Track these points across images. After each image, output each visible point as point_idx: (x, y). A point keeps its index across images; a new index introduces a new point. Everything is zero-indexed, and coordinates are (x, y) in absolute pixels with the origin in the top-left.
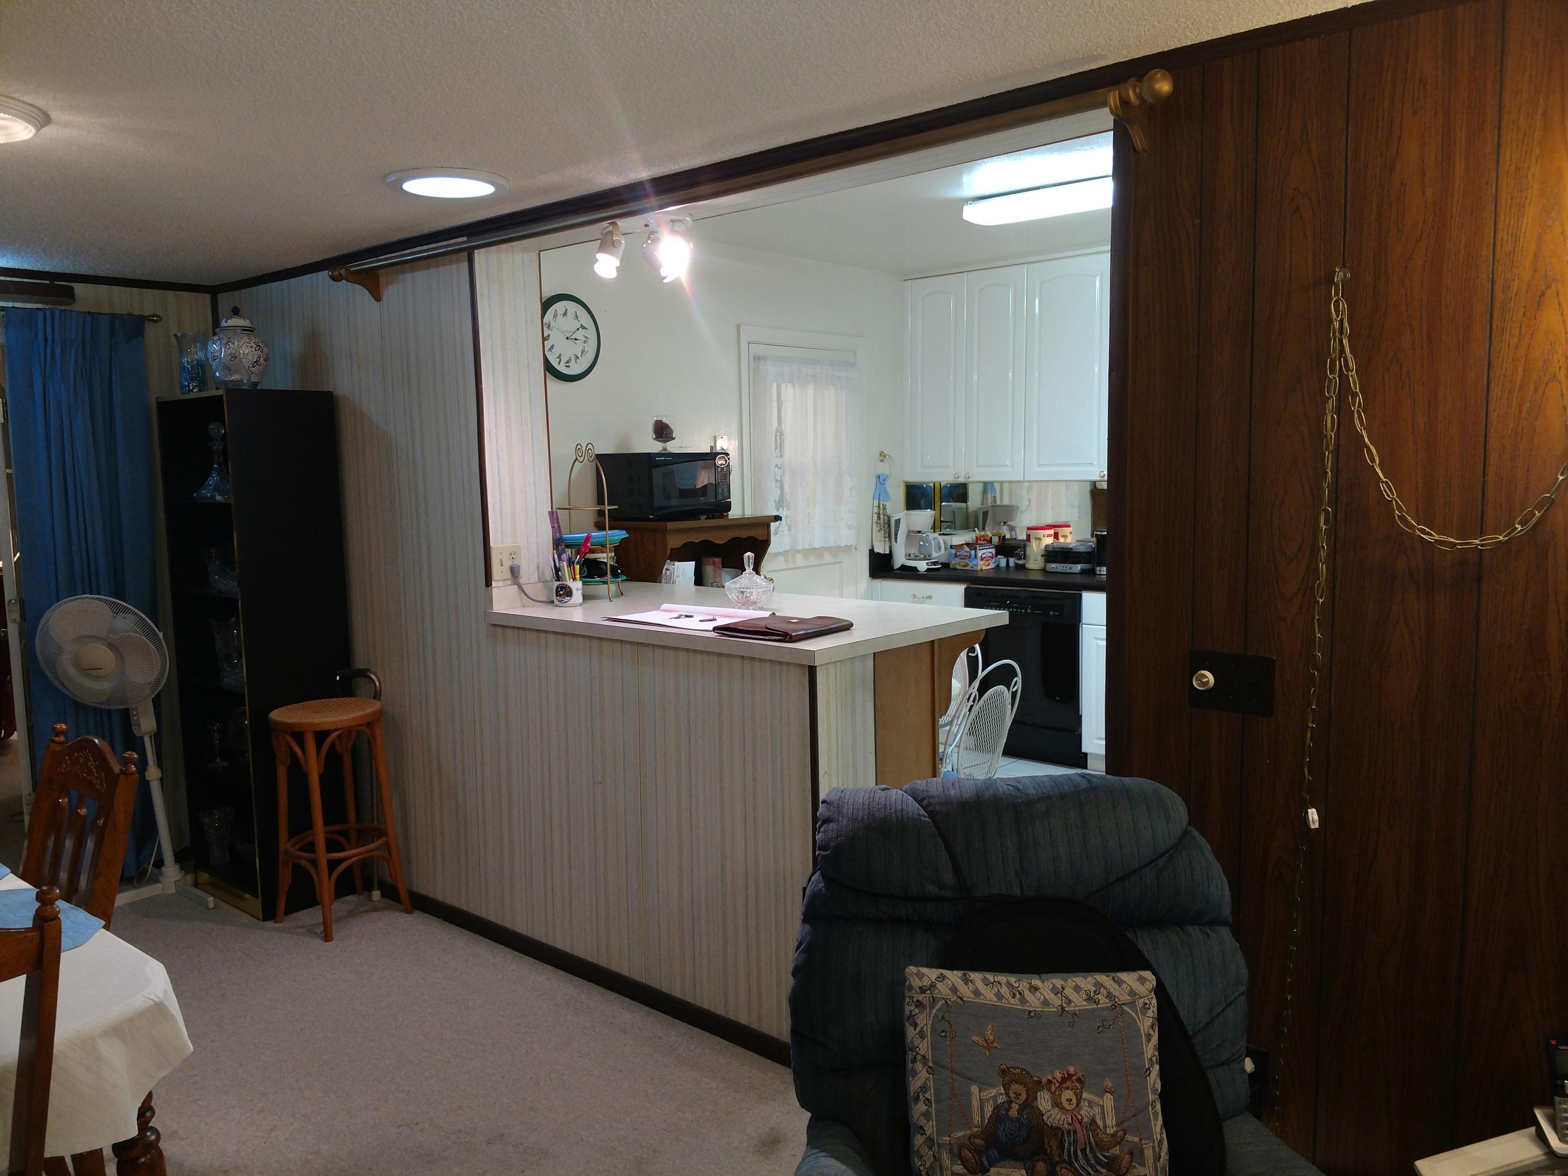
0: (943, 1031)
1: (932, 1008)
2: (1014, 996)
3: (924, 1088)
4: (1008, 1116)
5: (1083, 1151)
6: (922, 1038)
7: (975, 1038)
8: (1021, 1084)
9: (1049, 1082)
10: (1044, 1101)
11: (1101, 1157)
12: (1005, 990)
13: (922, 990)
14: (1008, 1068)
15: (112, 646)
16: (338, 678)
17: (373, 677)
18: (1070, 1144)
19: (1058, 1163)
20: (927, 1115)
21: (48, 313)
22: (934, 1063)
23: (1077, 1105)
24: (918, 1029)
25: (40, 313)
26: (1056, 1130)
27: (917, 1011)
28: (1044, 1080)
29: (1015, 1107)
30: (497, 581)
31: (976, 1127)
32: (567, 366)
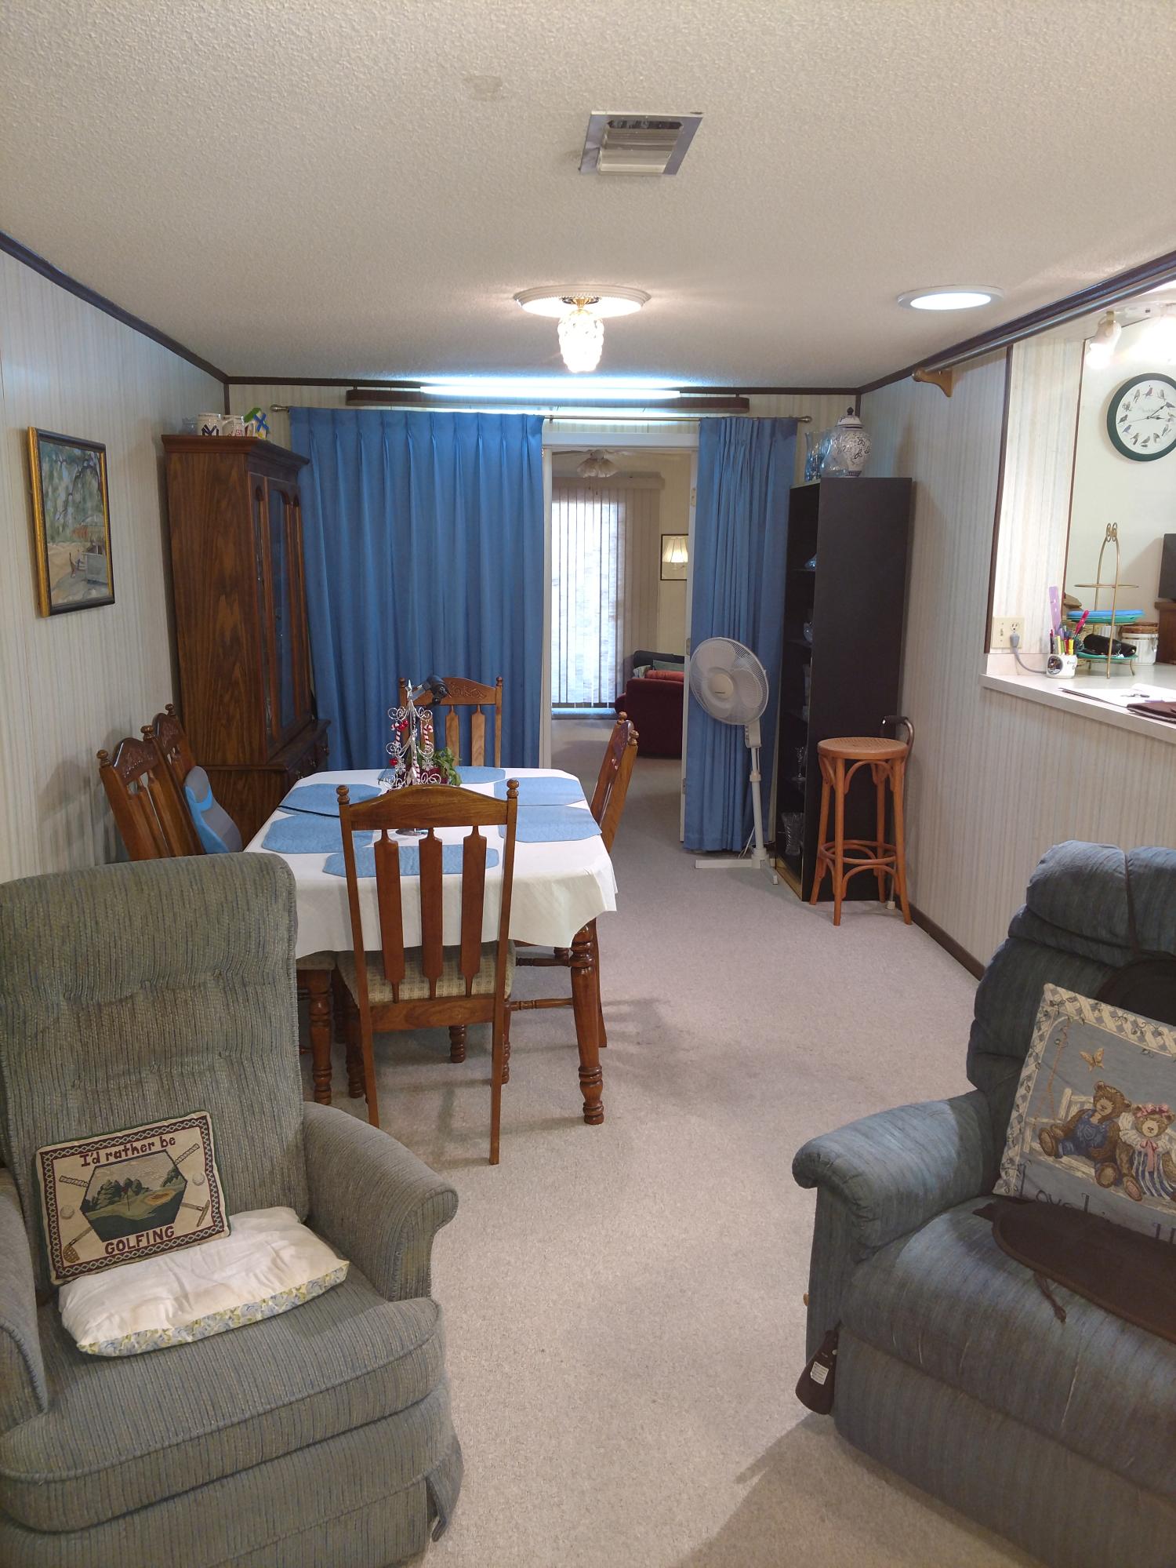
0: (1057, 1040)
1: (1055, 1020)
2: (1135, 1033)
3: (1029, 1078)
4: (1089, 1121)
5: (1151, 1174)
6: (1041, 1040)
7: (1083, 1053)
8: (1111, 1101)
9: (1139, 1109)
10: (1125, 1121)
11: (1168, 1186)
12: (1128, 1027)
13: (1052, 1004)
14: (1105, 1087)
15: (732, 678)
16: (884, 722)
17: (910, 725)
18: (1139, 1163)
19: (1125, 1175)
20: (1024, 1097)
21: (728, 420)
22: (1043, 1061)
23: (1157, 1136)
24: (1041, 1032)
25: (723, 421)
26: (1129, 1147)
27: (1044, 1019)
28: (1134, 1106)
29: (1098, 1116)
30: (995, 648)
31: (1060, 1120)
32: (1143, 446)
